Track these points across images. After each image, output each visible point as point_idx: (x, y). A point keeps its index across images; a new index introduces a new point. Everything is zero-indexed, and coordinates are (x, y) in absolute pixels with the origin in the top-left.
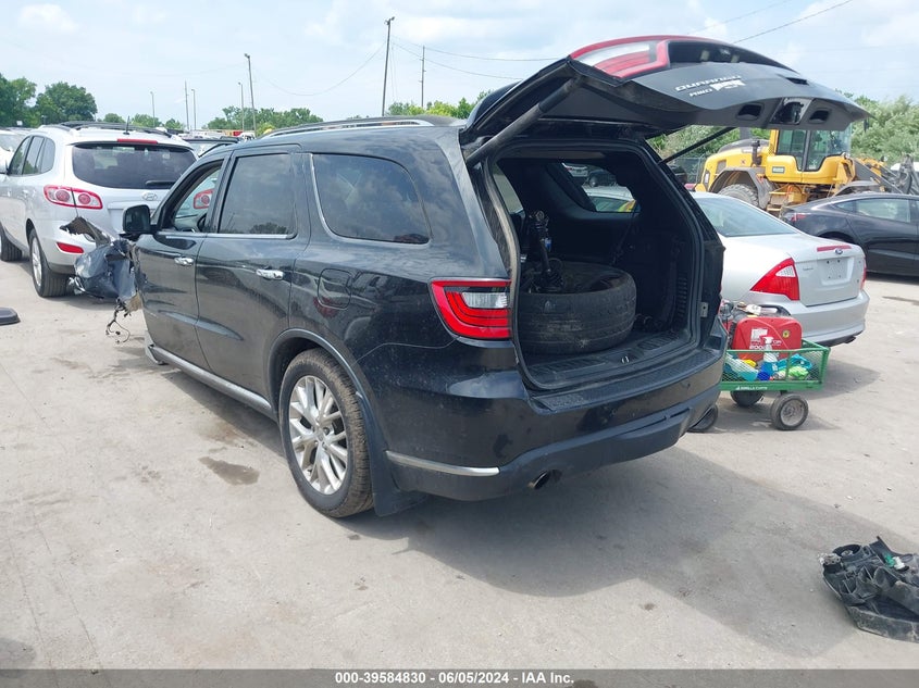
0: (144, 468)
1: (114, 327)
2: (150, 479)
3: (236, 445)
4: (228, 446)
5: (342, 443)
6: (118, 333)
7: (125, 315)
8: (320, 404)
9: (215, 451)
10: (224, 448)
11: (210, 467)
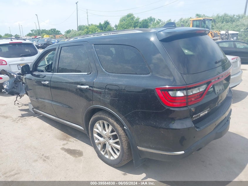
0: (43, 155)
1: (17, 102)
2: (46, 159)
3: (71, 141)
4: (68, 142)
5: (117, 143)
6: (18, 104)
7: (20, 98)
8: (107, 130)
9: (64, 145)
10: (67, 143)
11: (65, 152)
